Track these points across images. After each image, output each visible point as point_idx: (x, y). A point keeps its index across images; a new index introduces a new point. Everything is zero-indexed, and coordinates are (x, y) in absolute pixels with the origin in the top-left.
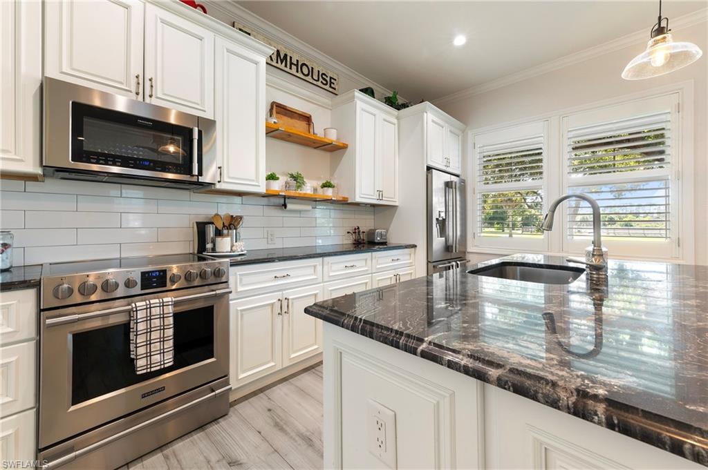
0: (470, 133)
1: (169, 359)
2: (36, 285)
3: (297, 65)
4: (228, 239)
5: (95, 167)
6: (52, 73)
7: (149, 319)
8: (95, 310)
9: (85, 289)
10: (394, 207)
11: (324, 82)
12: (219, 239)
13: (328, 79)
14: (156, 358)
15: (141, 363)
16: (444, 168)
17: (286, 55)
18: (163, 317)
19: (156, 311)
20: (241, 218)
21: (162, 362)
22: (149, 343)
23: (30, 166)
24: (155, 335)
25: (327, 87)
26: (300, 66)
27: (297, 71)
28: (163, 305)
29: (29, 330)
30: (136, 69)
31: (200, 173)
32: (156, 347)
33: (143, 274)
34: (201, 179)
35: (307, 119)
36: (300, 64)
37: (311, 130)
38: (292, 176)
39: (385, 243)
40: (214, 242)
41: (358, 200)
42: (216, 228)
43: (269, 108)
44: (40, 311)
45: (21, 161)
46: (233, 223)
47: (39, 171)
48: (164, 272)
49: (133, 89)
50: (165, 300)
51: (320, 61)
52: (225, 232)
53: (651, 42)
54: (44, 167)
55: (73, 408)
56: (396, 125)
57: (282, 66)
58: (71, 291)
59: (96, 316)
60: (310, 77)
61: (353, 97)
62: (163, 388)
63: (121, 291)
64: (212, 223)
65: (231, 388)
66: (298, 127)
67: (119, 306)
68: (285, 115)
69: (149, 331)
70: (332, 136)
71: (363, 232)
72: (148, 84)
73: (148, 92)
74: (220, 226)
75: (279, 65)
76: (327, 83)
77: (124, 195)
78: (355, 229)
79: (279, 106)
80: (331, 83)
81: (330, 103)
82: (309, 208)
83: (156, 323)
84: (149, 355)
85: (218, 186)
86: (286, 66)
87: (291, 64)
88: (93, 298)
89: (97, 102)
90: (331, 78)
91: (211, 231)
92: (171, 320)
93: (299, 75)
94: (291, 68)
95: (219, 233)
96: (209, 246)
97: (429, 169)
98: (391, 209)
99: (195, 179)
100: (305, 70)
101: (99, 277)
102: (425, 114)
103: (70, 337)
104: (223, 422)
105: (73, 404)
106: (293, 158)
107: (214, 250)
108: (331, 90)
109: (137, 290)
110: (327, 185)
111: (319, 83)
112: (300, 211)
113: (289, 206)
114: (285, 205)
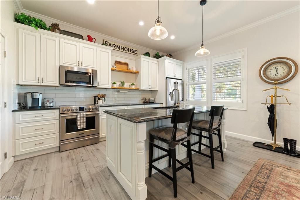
0: (185, 64)
1: (85, 127)
2: (59, 109)
3: (123, 48)
4: (101, 100)
5: (69, 84)
6: (62, 64)
7: (80, 117)
8: (70, 115)
9: (68, 110)
10: (157, 91)
11: (133, 52)
12: (99, 101)
13: (134, 51)
14: (82, 126)
15: (79, 126)
16: (174, 77)
17: (120, 46)
18: (83, 117)
19: (82, 116)
20: (105, 95)
21: (83, 127)
22: (80, 123)
23: (58, 85)
24: (82, 121)
25: (134, 53)
26: (124, 49)
27: (123, 50)
28: (83, 115)
29: (58, 118)
30: (78, 60)
31: (93, 84)
32: (82, 123)
33: (79, 108)
34: (93, 85)
35: (127, 64)
36: (124, 48)
37: (128, 68)
38: (122, 82)
39: (154, 103)
40: (97, 101)
41: (142, 89)
42: (99, 98)
43: (115, 62)
44: (60, 114)
45: (56, 83)
46: (103, 96)
47: (59, 85)
48: (84, 107)
49: (78, 65)
50: (84, 114)
51: (131, 46)
52: (101, 99)
53: (201, 48)
54: (60, 85)
55: (66, 134)
56: (157, 64)
57: (119, 50)
58: (65, 110)
59: (70, 116)
60: (128, 51)
61: (140, 57)
62: (84, 134)
63: (75, 111)
64: (97, 96)
65: (99, 137)
66: (124, 67)
67: (75, 114)
68: (120, 64)
69: (80, 120)
70: (134, 70)
71: (147, 99)
72: (81, 63)
73: (81, 65)
74: (100, 97)
75: (117, 49)
76: (134, 52)
77: (76, 89)
78: (144, 98)
79: (117, 62)
80: (135, 52)
81: (134, 58)
82: (127, 92)
83: (82, 118)
84: (80, 125)
85: (98, 87)
86: (120, 49)
87: (121, 48)
88: (69, 112)
89: (70, 69)
90: (135, 50)
91: (97, 98)
92: (85, 118)
93: (124, 51)
94: (121, 50)
95: (99, 99)
96: (96, 102)
97: (167, 78)
98: (156, 91)
99: (92, 85)
100: (126, 49)
101: (70, 108)
102: (165, 60)
103: (65, 120)
104: (97, 144)
105: (66, 133)
106: (122, 77)
107: (98, 103)
108: (135, 54)
109: (78, 111)
110: (133, 85)
111: (131, 53)
112: (125, 93)
113: (120, 91)
114: (119, 91)
